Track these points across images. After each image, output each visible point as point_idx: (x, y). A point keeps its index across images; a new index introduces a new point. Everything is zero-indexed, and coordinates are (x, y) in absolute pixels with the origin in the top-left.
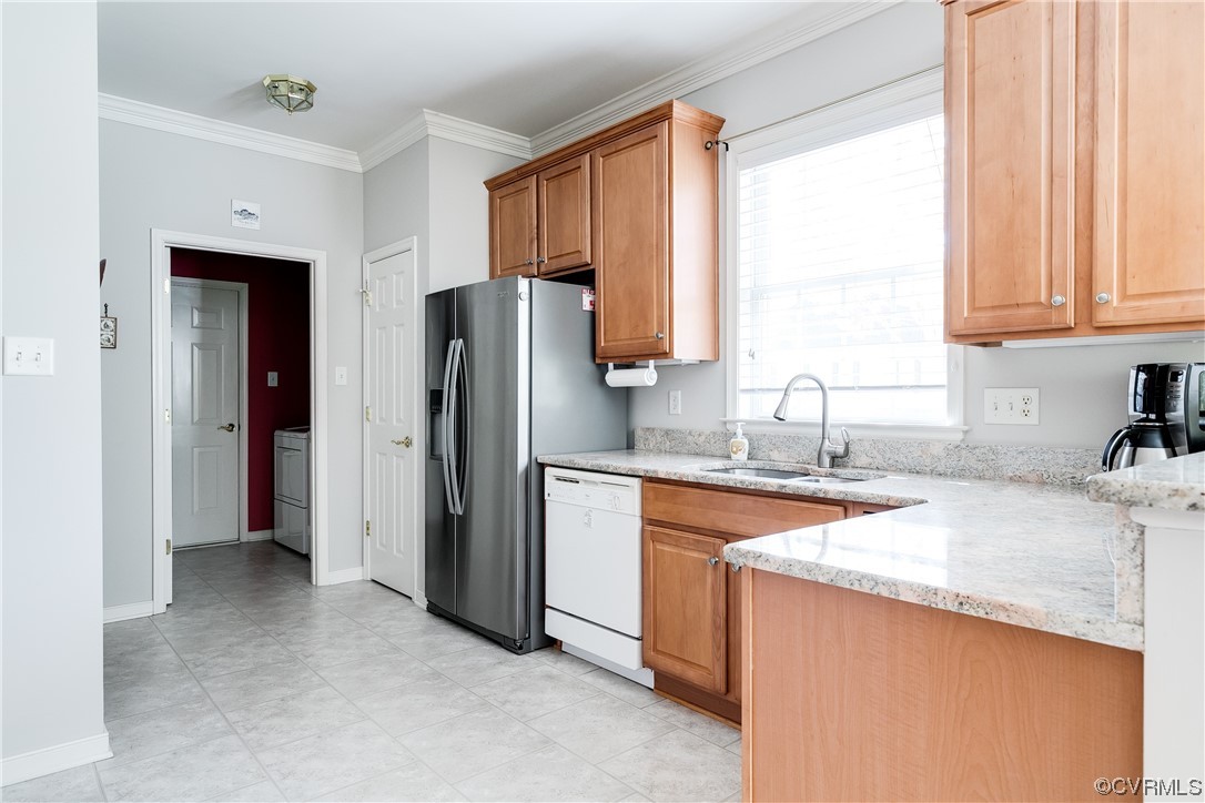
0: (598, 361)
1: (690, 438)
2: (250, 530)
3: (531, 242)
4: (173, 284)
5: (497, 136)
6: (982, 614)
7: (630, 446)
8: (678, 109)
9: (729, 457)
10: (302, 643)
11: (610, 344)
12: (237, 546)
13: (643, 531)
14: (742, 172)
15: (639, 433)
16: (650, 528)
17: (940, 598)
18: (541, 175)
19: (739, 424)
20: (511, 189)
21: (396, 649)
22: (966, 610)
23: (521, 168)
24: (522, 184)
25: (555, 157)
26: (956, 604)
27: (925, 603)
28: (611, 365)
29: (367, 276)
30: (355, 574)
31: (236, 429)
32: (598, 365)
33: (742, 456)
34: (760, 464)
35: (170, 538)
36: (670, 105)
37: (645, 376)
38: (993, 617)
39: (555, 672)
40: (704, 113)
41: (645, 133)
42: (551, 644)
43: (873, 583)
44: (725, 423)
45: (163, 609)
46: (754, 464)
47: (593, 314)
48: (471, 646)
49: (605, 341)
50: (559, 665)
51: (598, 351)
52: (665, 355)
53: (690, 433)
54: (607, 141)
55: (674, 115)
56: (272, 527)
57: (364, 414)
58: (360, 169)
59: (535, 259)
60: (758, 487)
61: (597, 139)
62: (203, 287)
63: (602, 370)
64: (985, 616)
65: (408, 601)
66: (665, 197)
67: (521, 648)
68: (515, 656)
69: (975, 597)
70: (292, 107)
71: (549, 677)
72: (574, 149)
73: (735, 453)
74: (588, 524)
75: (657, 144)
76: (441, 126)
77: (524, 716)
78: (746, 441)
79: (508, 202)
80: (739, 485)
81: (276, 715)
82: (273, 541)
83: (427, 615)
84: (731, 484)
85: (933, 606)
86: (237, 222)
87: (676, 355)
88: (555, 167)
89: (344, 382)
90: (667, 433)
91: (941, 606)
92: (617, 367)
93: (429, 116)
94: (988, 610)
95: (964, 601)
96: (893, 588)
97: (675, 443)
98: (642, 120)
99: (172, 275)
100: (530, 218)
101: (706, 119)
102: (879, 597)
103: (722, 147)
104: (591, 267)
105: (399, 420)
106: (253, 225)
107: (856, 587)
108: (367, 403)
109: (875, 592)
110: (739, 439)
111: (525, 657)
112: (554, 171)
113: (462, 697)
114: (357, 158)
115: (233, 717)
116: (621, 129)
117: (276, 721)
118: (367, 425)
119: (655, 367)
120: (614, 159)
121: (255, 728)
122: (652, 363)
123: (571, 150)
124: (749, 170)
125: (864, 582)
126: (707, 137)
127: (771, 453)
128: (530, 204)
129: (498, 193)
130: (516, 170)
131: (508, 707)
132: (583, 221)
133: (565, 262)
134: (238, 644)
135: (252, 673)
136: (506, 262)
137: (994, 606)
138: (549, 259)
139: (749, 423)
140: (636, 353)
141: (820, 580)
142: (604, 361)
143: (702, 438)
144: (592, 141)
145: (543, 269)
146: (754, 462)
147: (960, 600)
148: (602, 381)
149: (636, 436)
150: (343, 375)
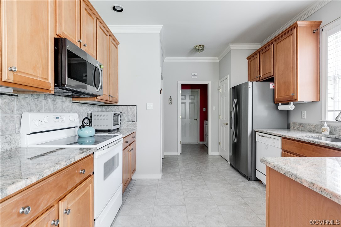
0: (275, 103)
1: (308, 126)
2: (200, 141)
3: (258, 72)
4: (182, 91)
5: (249, 45)
6: (329, 197)
7: (288, 128)
8: (300, 24)
9: (321, 133)
10: (201, 166)
11: (279, 98)
12: (197, 144)
13: (282, 153)
14: (328, 37)
15: (291, 124)
16: (284, 152)
17: (315, 188)
18: (260, 53)
19: (325, 122)
20: (253, 58)
21: (219, 172)
22: (323, 194)
23: (255, 52)
24: (255, 57)
25: (264, 47)
26: (320, 191)
27: (310, 188)
28: (280, 104)
29: (220, 85)
30: (217, 154)
31: (197, 120)
32: (276, 104)
33: (327, 133)
34: (334, 136)
35: (181, 141)
36: (296, 23)
37: (291, 107)
38: (333, 199)
39: (257, 187)
40: (311, 22)
41: (288, 34)
42: (258, 180)
43: (295, 177)
44: (322, 122)
45: (179, 154)
46: (331, 136)
47: (274, 90)
48: (237, 175)
49: (277, 97)
50: (259, 186)
51: (275, 100)
52: (295, 100)
53: (308, 125)
54: (278, 39)
55: (298, 26)
56: (204, 141)
57: (219, 118)
58: (218, 61)
59: (259, 76)
60: (318, 143)
61: (275, 39)
62: (191, 91)
63: (277, 105)
64: (330, 198)
65: (227, 162)
66: (295, 52)
67: (249, 179)
68: (247, 181)
69: (327, 190)
70: (199, 51)
71: (255, 188)
72: (269, 44)
73: (323, 132)
74: (267, 149)
75: (292, 37)
76: (233, 47)
77: (242, 196)
78: (328, 128)
79: (252, 62)
80: (311, 142)
81: (190, 179)
82: (204, 144)
83: (230, 166)
84: (309, 141)
85: (313, 190)
86: (193, 77)
87: (299, 100)
88: (264, 50)
89: (215, 110)
90: (301, 124)
91: (315, 190)
92: (282, 104)
93: (231, 45)
94: (331, 196)
95: (323, 190)
96: (301, 180)
97: (303, 128)
98: (288, 30)
99: (182, 89)
100: (258, 65)
101: (313, 23)
102: (297, 182)
103: (321, 30)
104: (274, 76)
105: (225, 119)
106: (196, 77)
107: (291, 177)
108: (220, 114)
109: (296, 180)
110: (325, 127)
111: (250, 182)
112: (263, 51)
113: (229, 187)
114: (218, 59)
115: (182, 177)
116: (281, 35)
117: (189, 180)
118: (220, 120)
119: (294, 104)
120: (279, 44)
121: (185, 181)
122: (292, 103)
123: (268, 44)
124: (332, 35)
125: (293, 176)
126: (314, 29)
127: (340, 133)
128: (258, 61)
129: (250, 60)
130: (254, 53)
131: (240, 192)
132: (271, 63)
133: (266, 76)
134: (189, 164)
135: (189, 170)
136: (252, 78)
137: (333, 195)
138: (262, 75)
139: (329, 122)
140: (286, 100)
141: (282, 173)
142: (278, 103)
143: (313, 127)
144: (273, 40)
145: (261, 79)
146: (331, 135)
147: (322, 190)
148: (277, 109)
149: (290, 125)
150: (214, 108)
